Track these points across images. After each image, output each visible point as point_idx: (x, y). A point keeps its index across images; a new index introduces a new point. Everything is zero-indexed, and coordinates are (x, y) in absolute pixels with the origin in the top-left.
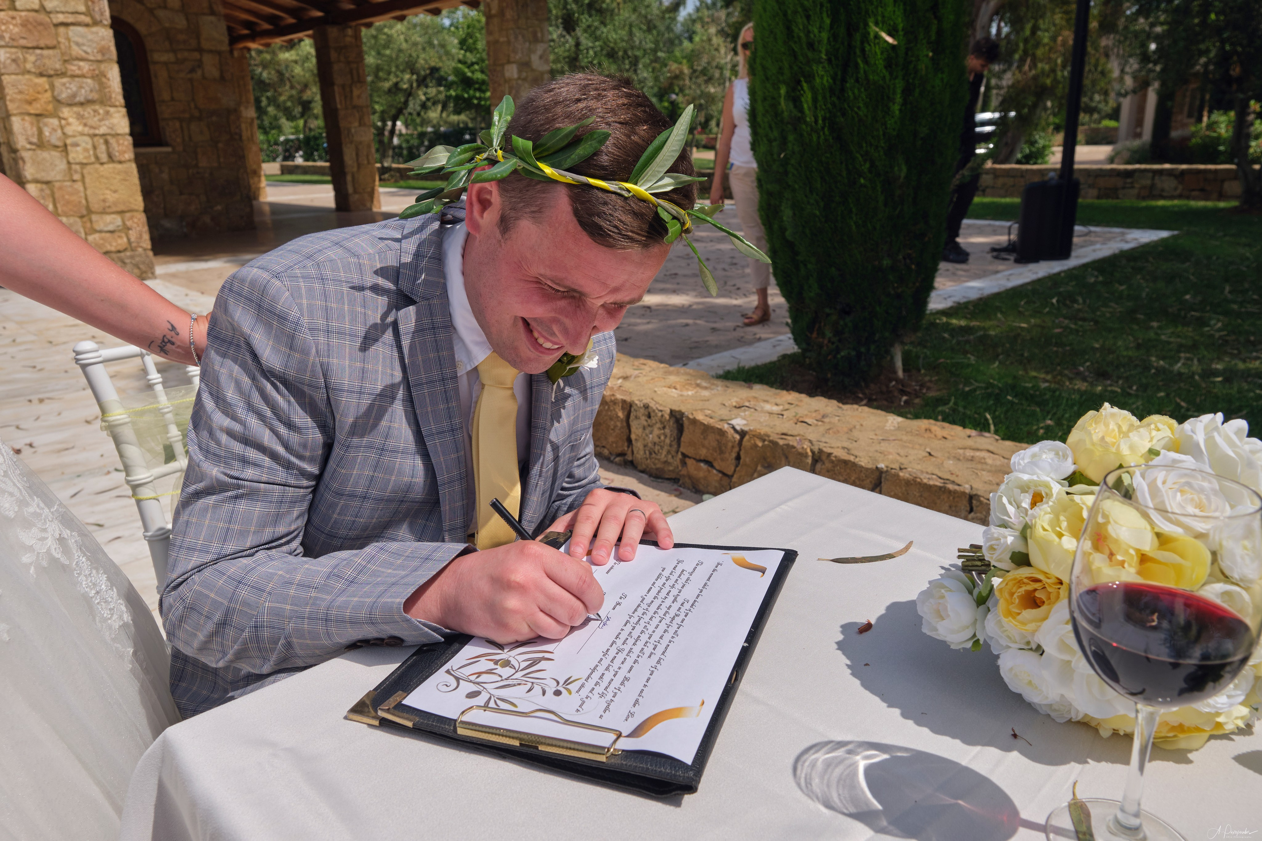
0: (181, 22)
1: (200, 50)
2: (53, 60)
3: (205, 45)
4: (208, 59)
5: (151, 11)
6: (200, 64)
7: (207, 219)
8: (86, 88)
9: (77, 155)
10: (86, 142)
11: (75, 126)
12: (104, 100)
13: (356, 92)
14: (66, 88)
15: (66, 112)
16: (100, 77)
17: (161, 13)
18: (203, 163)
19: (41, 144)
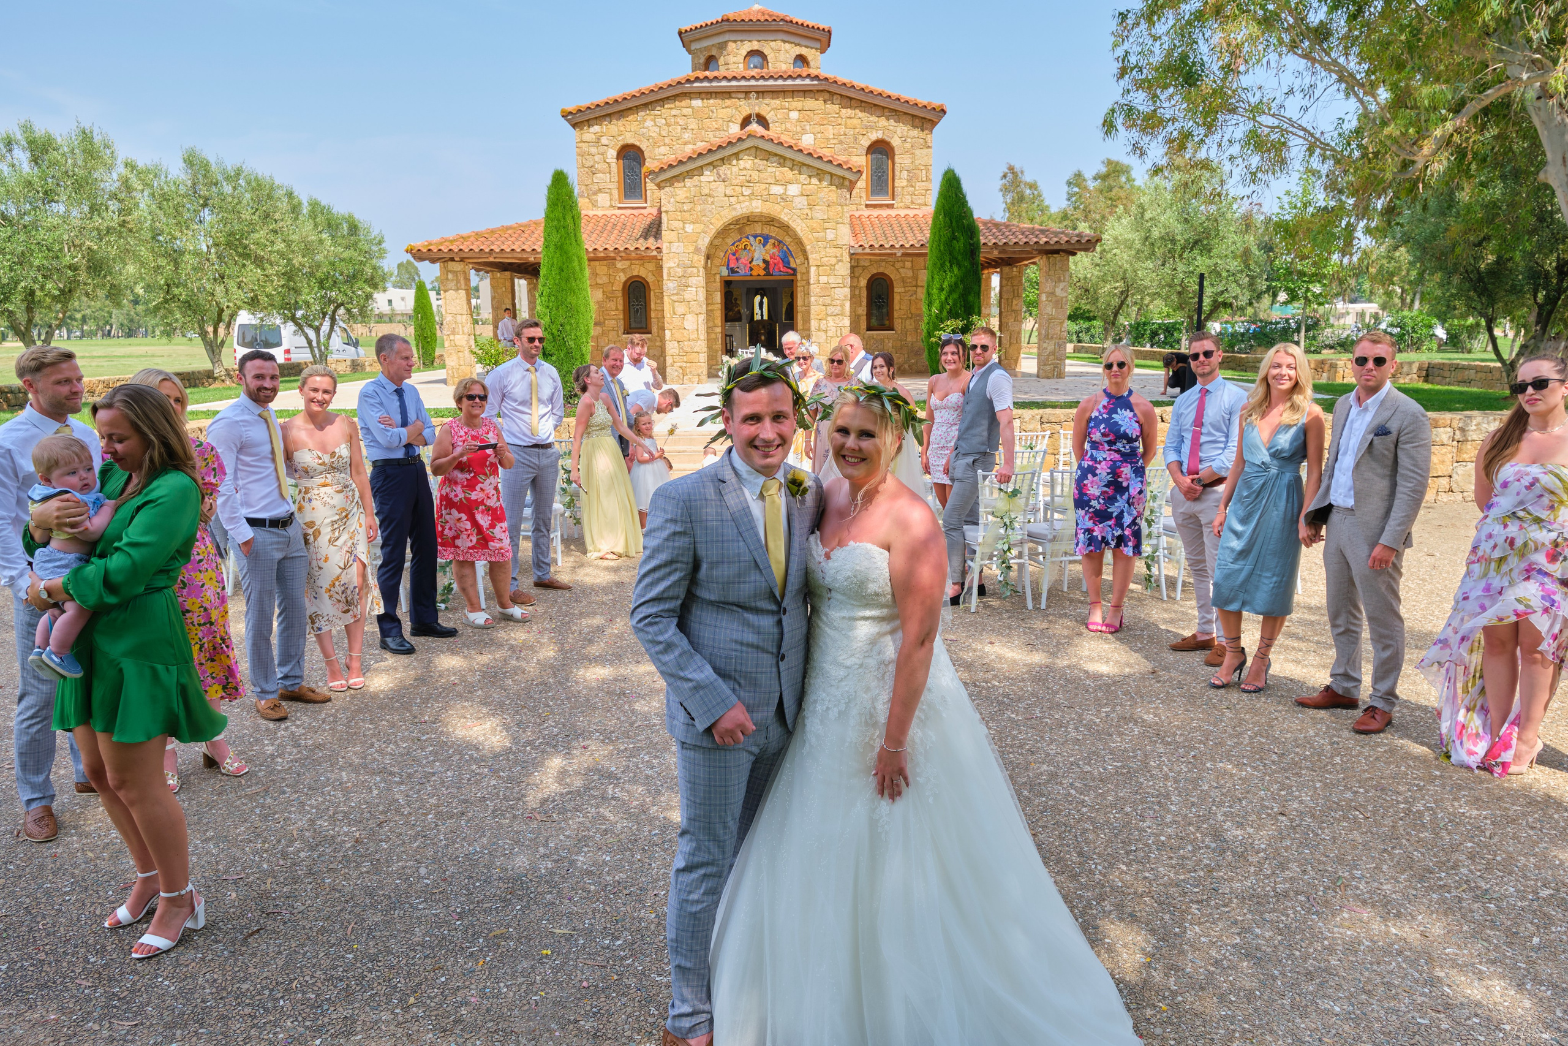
0: (910, 274)
1: (917, 286)
2: (828, 300)
3: (919, 283)
4: (919, 290)
5: (897, 270)
6: (915, 292)
7: (906, 366)
8: (837, 310)
9: (830, 334)
10: (834, 329)
11: (831, 323)
12: (842, 314)
13: (1015, 302)
14: (830, 310)
15: (829, 318)
16: (842, 306)
17: (901, 270)
18: (909, 339)
19: (819, 330)
